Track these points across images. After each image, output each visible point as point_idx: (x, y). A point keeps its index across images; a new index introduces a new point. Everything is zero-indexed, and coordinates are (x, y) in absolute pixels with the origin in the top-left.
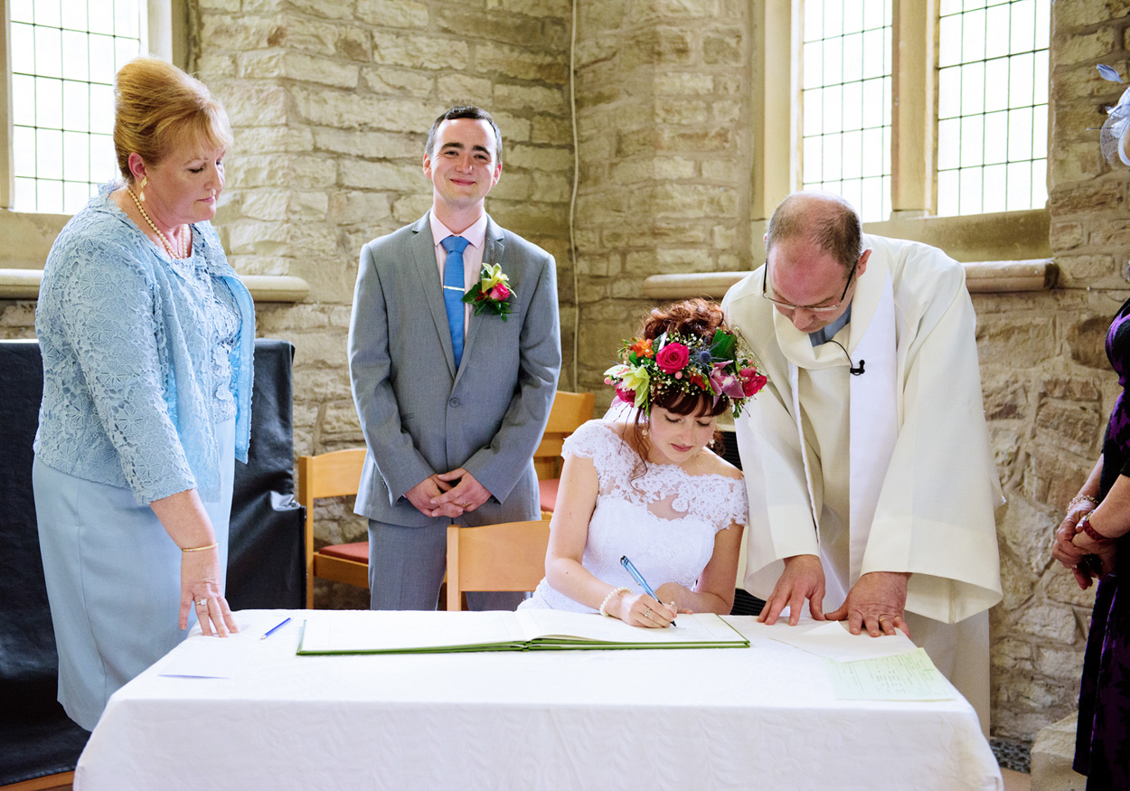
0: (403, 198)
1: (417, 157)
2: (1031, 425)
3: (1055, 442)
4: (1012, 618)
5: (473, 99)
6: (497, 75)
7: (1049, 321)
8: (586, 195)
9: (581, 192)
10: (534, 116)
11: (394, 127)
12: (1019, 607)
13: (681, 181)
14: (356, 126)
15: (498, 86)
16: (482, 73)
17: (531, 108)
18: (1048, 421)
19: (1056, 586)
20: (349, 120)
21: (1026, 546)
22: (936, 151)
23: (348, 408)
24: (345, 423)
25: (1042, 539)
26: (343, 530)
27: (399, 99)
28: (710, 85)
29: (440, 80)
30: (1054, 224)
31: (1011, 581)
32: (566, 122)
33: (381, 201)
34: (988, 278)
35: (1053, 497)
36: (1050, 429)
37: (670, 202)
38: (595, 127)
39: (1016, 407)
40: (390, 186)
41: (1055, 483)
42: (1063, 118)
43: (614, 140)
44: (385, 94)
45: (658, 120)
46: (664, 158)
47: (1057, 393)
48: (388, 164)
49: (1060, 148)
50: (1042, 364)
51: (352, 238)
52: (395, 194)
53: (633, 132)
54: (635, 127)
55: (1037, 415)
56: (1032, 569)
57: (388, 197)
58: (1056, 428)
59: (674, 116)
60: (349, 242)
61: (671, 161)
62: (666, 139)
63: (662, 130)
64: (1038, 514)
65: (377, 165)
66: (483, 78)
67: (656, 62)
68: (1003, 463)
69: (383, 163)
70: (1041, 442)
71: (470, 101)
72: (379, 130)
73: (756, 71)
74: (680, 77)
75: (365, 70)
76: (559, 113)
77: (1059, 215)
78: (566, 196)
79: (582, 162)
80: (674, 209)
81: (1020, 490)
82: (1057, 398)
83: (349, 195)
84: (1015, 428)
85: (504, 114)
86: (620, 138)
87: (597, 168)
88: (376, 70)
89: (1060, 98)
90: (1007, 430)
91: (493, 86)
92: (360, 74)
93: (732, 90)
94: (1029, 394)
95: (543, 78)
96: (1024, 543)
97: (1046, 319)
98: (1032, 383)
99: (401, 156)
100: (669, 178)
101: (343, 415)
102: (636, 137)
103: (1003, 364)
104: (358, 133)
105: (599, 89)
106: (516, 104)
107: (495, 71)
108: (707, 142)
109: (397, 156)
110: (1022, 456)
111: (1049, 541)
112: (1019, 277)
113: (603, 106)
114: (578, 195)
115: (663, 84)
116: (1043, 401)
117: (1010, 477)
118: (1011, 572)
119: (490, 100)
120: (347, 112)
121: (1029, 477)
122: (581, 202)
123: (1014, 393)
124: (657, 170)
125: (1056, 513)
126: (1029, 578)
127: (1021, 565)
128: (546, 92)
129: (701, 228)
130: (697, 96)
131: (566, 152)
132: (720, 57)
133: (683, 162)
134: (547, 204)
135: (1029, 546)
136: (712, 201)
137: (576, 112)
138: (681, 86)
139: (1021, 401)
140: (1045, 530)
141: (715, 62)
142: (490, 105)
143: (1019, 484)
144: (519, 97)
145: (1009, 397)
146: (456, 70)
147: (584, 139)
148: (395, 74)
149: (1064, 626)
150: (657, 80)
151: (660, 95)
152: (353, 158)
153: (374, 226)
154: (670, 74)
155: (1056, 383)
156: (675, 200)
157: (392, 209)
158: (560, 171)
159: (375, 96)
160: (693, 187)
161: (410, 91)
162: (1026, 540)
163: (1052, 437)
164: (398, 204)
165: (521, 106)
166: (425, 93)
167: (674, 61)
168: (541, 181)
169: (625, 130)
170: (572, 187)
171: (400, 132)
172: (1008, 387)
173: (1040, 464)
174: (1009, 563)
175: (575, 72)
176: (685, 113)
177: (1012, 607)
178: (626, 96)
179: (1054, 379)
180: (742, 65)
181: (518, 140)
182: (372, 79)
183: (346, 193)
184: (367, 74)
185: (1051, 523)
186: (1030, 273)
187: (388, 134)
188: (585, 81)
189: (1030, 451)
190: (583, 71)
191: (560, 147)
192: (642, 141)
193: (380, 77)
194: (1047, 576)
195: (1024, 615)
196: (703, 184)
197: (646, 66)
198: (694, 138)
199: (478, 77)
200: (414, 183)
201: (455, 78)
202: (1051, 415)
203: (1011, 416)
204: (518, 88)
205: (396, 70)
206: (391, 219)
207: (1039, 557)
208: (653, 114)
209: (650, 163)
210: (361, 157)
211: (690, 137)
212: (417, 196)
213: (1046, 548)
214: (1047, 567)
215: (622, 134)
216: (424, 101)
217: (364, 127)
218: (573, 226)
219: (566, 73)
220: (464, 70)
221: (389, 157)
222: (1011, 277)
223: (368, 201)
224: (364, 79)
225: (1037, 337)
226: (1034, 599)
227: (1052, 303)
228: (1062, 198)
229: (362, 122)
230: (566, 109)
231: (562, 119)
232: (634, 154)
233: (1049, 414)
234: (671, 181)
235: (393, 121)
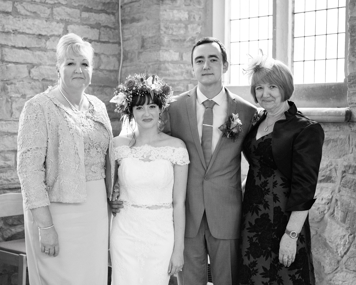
0: (35, 67)
1: (42, 47)
2: (338, 186)
3: (349, 194)
4: (329, 277)
5: (71, 19)
6: (83, 7)
7: (347, 137)
8: (126, 66)
9: (124, 65)
10: (101, 27)
11: (31, 32)
12: (332, 272)
13: (173, 62)
14: (11, 31)
15: (83, 13)
16: (75, 6)
17: (100, 24)
18: (346, 185)
19: (349, 263)
20: (8, 28)
21: (335, 243)
22: (293, 52)
23: (6, 172)
24: (4, 180)
25: (343, 240)
26: (2, 234)
27: (34, 18)
28: (186, 16)
29: (54, 9)
30: (349, 92)
31: (328, 259)
32: (117, 31)
33: (24, 69)
34: (319, 116)
35: (348, 221)
36: (347, 188)
37: (167, 72)
38: (131, 34)
39: (331, 177)
40: (28, 61)
41: (349, 214)
42: (353, 42)
43: (140, 40)
44: (26, 15)
45: (162, 32)
46: (165, 51)
47: (351, 171)
48: (28, 50)
49: (352, 56)
50: (343, 157)
51: (9, 87)
52: (31, 65)
53: (149, 37)
54: (150, 35)
55: (341, 181)
56: (338, 254)
57: (27, 67)
58: (350, 188)
59: (169, 30)
60: (7, 89)
61: (168, 52)
62: (166, 41)
63: (164, 37)
64: (341, 228)
65: (22, 51)
66: (76, 8)
67: (161, 4)
68: (325, 203)
69: (25, 50)
70: (343, 194)
71: (69, 19)
72: (23, 33)
73: (209, 11)
74: (172, 12)
75: (16, 3)
76: (113, 27)
77: (351, 87)
78: (117, 67)
79: (125, 51)
80: (169, 75)
81: (333, 216)
82: (351, 174)
83: (7, 65)
84: (331, 187)
85: (86, 26)
86: (143, 40)
87: (132, 54)
88: (22, 3)
89: (352, 32)
90: (327, 188)
91: (81, 13)
92: (13, 5)
93: (197, 19)
94: (337, 171)
95: (105, 9)
96: (334, 242)
97: (345, 136)
98: (339, 166)
99: (34, 46)
100: (167, 60)
101: (3, 176)
102: (151, 40)
103: (325, 157)
104: (12, 35)
105: (133, 16)
106: (92, 22)
107: (82, 5)
108: (185, 43)
109: (32, 46)
110: (334, 200)
111: (346, 241)
112: (334, 116)
113: (135, 24)
114: (123, 67)
115: (164, 15)
116: (344, 175)
117: (328, 210)
118: (328, 255)
119: (79, 19)
120: (7, 24)
121: (337, 210)
122: (124, 70)
123: (330, 170)
124: (161, 56)
125: (350, 228)
126: (336, 259)
127: (333, 252)
128: (107, 16)
129: (182, 85)
130: (180, 21)
131: (117, 45)
132: (191, 3)
133: (173, 53)
134: (107, 71)
135: (337, 243)
136: (187, 72)
137: (122, 26)
138: (173, 16)
139: (334, 174)
140: (344, 236)
141: (189, 5)
142: (79, 22)
143: (333, 213)
144: (94, 18)
145: (328, 172)
146: (62, 4)
147: (125, 39)
148: (31, 6)
149: (352, 282)
150: (161, 13)
151: (163, 20)
152: (10, 47)
153: (20, 81)
154: (168, 10)
155: (350, 167)
156: (170, 71)
157: (29, 72)
158: (114, 55)
159: (21, 17)
160: (178, 65)
161: (39, 14)
162: (335, 240)
163: (348, 192)
164: (32, 70)
165: (95, 22)
166: (46, 15)
167: (170, 4)
168: (104, 59)
169: (146, 36)
170: (119, 63)
171: (34, 35)
172: (327, 167)
173: (342, 205)
174: (328, 251)
175: (121, 7)
176: (175, 29)
177: (329, 273)
178: (147, 20)
179: (349, 164)
180: (202, 7)
181: (93, 39)
182: (19, 7)
183: (6, 65)
184: (17, 5)
185: (347, 233)
186: (338, 114)
187: (27, 35)
188: (126, 12)
189: (338, 198)
190: (125, 6)
191: (113, 43)
192: (154, 42)
193: (24, 7)
194: (345, 258)
195: (334, 276)
196: (183, 64)
197: (156, 6)
198: (179, 41)
199: (73, 8)
200: (41, 60)
201: (62, 8)
202: (348, 182)
203: (329, 181)
204: (93, 14)
205: (32, 4)
206: (29, 77)
207: (341, 249)
208: (159, 29)
209: (158, 53)
210: (14, 47)
211: (177, 41)
212: (42, 67)
213: (345, 244)
214: (345, 253)
215: (144, 38)
216: (46, 19)
217: (16, 32)
218: (120, 82)
219: (117, 7)
220: (66, 4)
221: (28, 47)
222: (330, 116)
223: (17, 69)
224: (15, 7)
225: (341, 144)
226: (339, 269)
227: (348, 129)
228: (353, 79)
229: (14, 29)
230: (117, 25)
231: (115, 29)
232: (150, 48)
233: (347, 181)
234: (168, 62)
235: (31, 29)
